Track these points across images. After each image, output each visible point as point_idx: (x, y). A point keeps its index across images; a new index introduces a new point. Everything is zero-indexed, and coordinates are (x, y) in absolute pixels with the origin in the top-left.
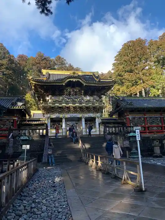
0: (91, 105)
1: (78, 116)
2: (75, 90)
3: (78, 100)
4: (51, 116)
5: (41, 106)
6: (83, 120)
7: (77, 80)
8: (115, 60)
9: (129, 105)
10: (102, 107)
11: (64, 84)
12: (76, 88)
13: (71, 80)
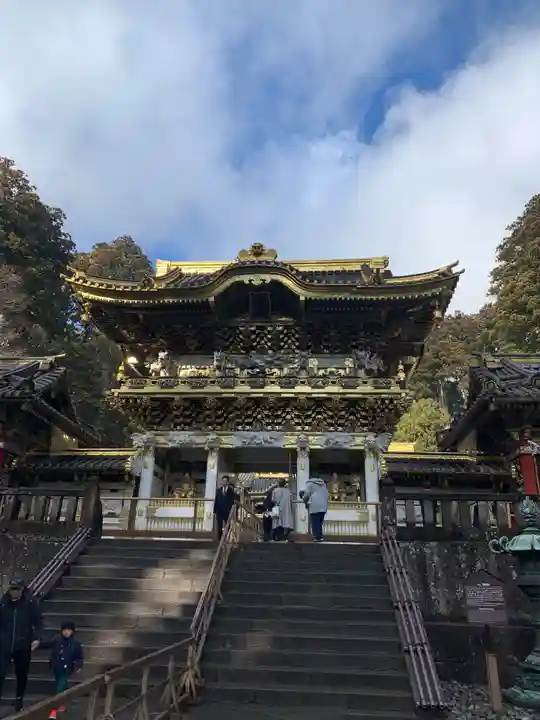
0: (335, 389)
1: (277, 444)
2: (269, 329)
3: (286, 371)
4: (161, 440)
5: (116, 394)
6: (303, 463)
7: (268, 278)
8: (501, 258)
9: (528, 386)
10: (391, 401)
11: (212, 299)
12: (274, 318)
13: (245, 278)
